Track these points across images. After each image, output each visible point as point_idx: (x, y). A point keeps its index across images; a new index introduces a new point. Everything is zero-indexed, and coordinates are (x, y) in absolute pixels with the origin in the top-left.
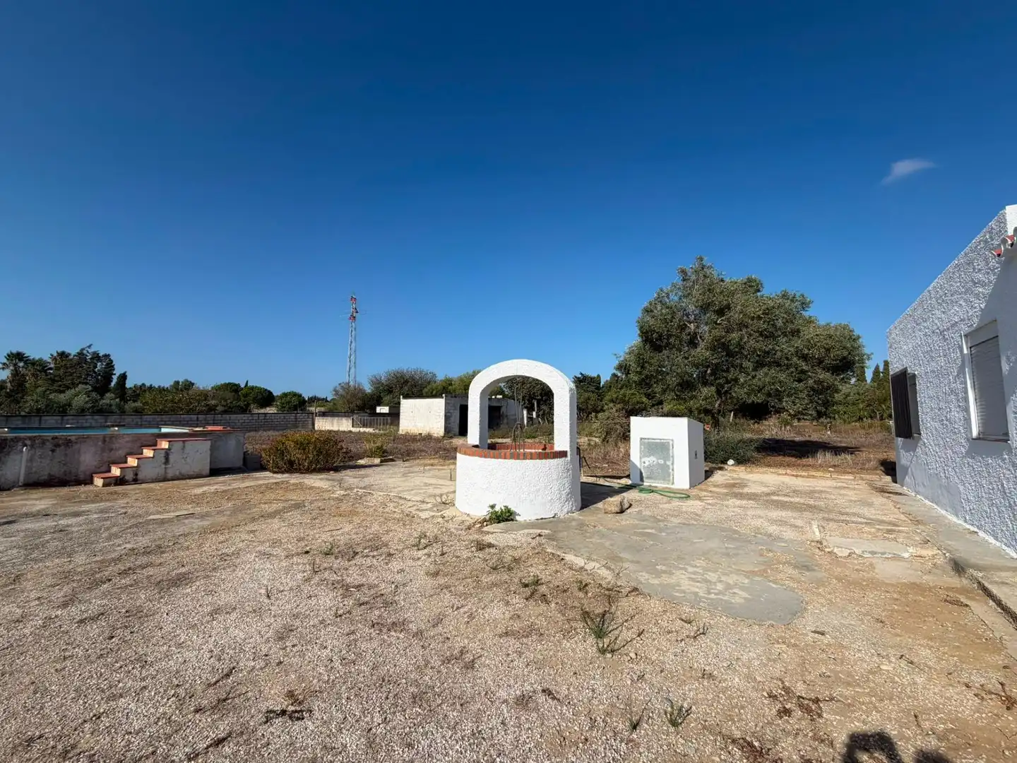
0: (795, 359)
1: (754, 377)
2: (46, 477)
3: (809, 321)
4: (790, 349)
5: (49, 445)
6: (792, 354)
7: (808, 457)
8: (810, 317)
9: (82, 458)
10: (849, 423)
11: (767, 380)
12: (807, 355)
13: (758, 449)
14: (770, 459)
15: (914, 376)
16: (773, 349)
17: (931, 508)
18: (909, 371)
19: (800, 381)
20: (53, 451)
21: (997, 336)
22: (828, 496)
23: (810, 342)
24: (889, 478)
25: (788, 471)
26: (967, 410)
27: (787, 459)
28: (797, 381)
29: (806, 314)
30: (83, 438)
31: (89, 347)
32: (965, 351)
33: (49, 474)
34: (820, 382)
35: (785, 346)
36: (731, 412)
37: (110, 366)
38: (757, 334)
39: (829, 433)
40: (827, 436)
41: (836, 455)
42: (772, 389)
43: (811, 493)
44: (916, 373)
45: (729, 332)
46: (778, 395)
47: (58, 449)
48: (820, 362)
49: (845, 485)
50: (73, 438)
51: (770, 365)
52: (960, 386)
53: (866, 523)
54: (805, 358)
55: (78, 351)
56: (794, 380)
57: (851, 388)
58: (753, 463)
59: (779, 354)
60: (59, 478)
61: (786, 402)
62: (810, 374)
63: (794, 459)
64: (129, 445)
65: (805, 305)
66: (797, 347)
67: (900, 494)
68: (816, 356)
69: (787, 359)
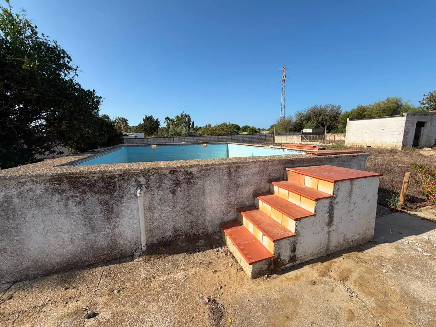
2: (171, 233)
5: (168, 184)
9: (208, 201)
20: (173, 192)
30: (207, 170)
31: (183, 112)
33: (175, 228)
37: (190, 119)
47: (179, 189)
50: (194, 170)
55: (181, 114)
60: (185, 232)
64: (257, 178)
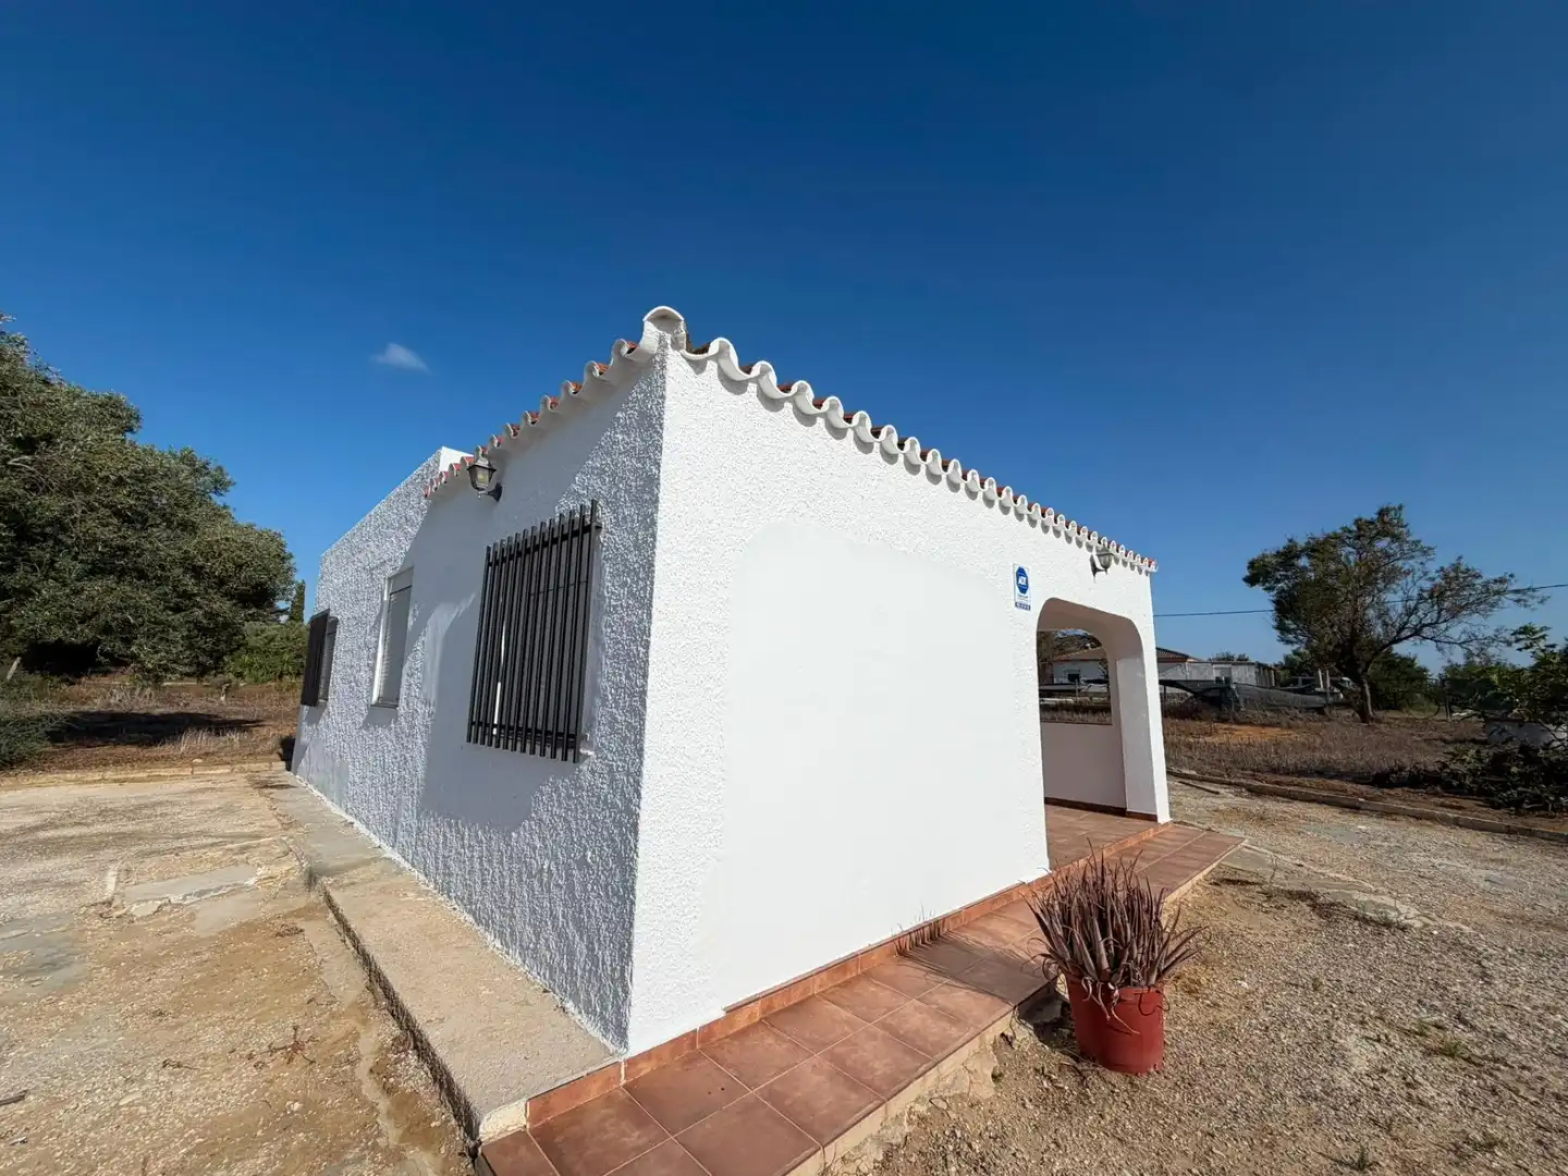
0: (178, 571)
1: (77, 592)
3: (219, 514)
4: (172, 552)
6: (174, 561)
7: (164, 743)
8: (225, 507)
10: (263, 682)
11: (109, 600)
12: (202, 567)
13: (55, 737)
14: (80, 753)
15: (336, 621)
16: (137, 546)
17: (317, 800)
18: (332, 613)
19: (177, 609)
21: (410, 587)
22: (169, 810)
23: (211, 547)
24: (283, 764)
25: (109, 774)
26: (373, 669)
27: (120, 750)
28: (171, 609)
29: (217, 500)
32: (385, 599)
34: (211, 615)
35: (160, 543)
36: (15, 657)
38: (107, 512)
39: (223, 698)
40: (220, 704)
41: (218, 734)
42: (115, 619)
43: (133, 812)
44: (339, 617)
45: (37, 491)
46: (127, 633)
48: (221, 582)
49: (210, 785)
51: (121, 574)
52: (374, 639)
53: (212, 845)
54: (197, 572)
56: (166, 608)
57: (278, 630)
58: (32, 766)
59: (147, 556)
61: (141, 645)
62: (198, 599)
63: (134, 749)
65: (220, 485)
66: (186, 552)
67: (288, 787)
68: (217, 574)
69: (162, 568)
